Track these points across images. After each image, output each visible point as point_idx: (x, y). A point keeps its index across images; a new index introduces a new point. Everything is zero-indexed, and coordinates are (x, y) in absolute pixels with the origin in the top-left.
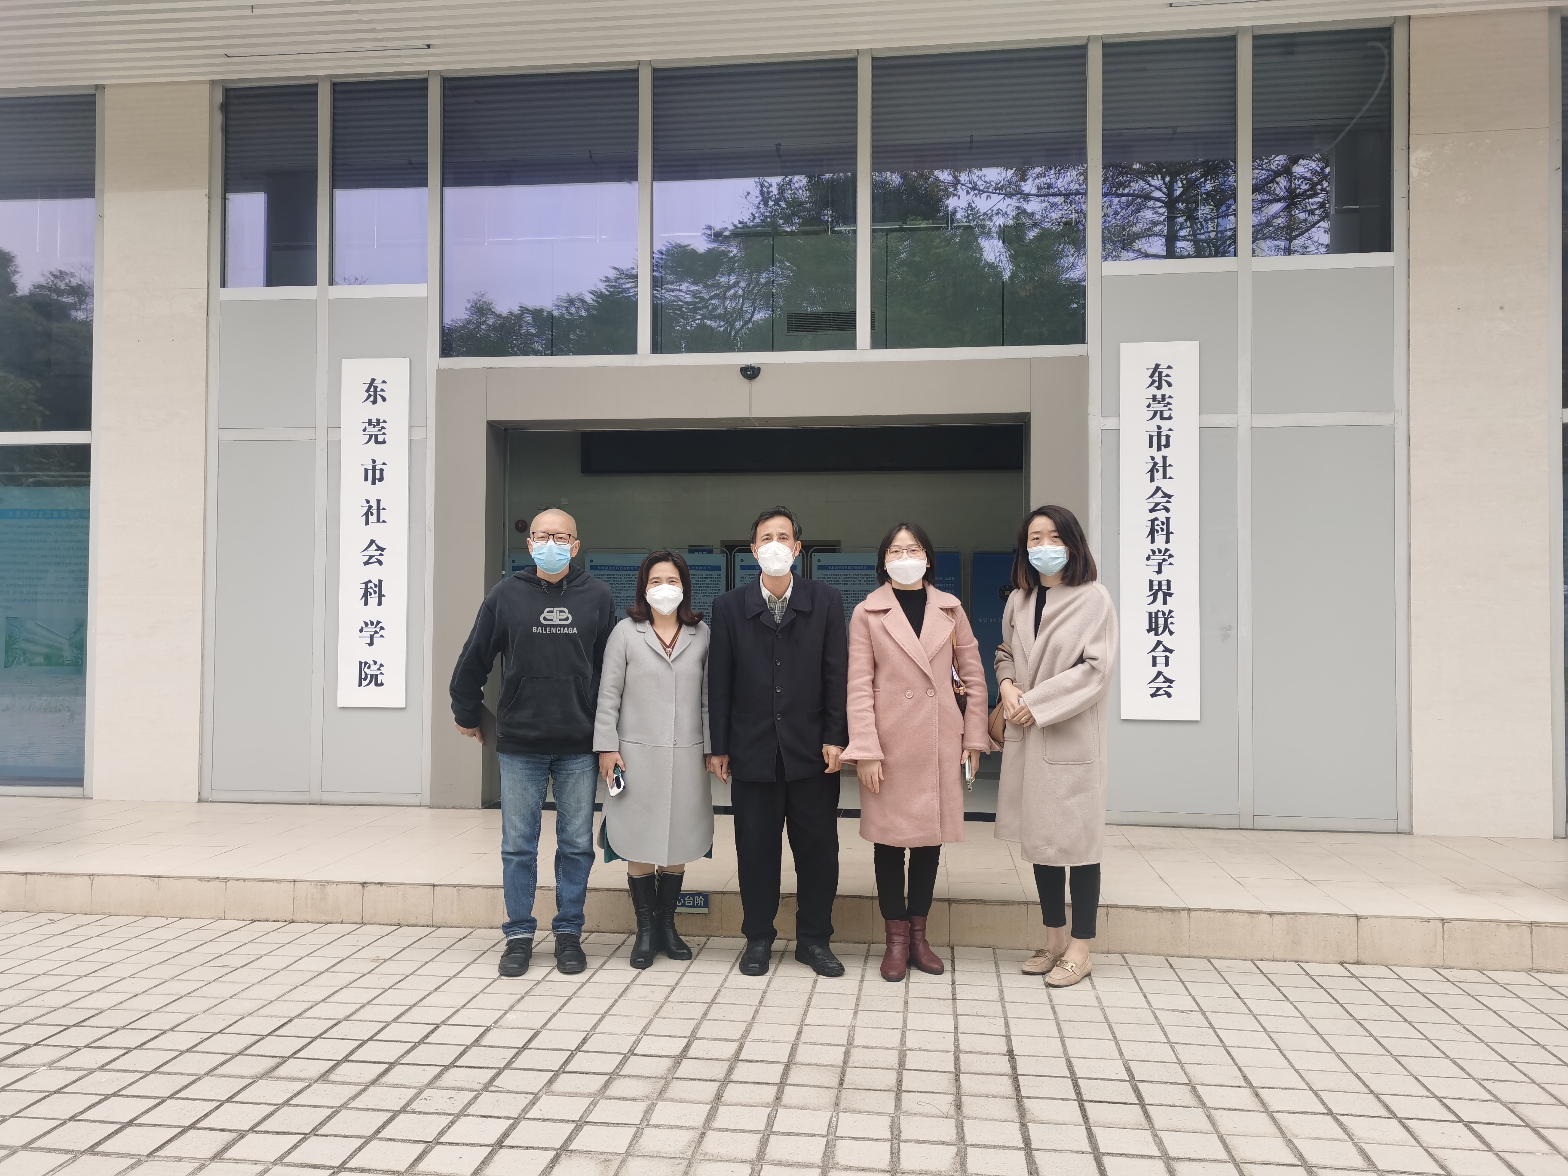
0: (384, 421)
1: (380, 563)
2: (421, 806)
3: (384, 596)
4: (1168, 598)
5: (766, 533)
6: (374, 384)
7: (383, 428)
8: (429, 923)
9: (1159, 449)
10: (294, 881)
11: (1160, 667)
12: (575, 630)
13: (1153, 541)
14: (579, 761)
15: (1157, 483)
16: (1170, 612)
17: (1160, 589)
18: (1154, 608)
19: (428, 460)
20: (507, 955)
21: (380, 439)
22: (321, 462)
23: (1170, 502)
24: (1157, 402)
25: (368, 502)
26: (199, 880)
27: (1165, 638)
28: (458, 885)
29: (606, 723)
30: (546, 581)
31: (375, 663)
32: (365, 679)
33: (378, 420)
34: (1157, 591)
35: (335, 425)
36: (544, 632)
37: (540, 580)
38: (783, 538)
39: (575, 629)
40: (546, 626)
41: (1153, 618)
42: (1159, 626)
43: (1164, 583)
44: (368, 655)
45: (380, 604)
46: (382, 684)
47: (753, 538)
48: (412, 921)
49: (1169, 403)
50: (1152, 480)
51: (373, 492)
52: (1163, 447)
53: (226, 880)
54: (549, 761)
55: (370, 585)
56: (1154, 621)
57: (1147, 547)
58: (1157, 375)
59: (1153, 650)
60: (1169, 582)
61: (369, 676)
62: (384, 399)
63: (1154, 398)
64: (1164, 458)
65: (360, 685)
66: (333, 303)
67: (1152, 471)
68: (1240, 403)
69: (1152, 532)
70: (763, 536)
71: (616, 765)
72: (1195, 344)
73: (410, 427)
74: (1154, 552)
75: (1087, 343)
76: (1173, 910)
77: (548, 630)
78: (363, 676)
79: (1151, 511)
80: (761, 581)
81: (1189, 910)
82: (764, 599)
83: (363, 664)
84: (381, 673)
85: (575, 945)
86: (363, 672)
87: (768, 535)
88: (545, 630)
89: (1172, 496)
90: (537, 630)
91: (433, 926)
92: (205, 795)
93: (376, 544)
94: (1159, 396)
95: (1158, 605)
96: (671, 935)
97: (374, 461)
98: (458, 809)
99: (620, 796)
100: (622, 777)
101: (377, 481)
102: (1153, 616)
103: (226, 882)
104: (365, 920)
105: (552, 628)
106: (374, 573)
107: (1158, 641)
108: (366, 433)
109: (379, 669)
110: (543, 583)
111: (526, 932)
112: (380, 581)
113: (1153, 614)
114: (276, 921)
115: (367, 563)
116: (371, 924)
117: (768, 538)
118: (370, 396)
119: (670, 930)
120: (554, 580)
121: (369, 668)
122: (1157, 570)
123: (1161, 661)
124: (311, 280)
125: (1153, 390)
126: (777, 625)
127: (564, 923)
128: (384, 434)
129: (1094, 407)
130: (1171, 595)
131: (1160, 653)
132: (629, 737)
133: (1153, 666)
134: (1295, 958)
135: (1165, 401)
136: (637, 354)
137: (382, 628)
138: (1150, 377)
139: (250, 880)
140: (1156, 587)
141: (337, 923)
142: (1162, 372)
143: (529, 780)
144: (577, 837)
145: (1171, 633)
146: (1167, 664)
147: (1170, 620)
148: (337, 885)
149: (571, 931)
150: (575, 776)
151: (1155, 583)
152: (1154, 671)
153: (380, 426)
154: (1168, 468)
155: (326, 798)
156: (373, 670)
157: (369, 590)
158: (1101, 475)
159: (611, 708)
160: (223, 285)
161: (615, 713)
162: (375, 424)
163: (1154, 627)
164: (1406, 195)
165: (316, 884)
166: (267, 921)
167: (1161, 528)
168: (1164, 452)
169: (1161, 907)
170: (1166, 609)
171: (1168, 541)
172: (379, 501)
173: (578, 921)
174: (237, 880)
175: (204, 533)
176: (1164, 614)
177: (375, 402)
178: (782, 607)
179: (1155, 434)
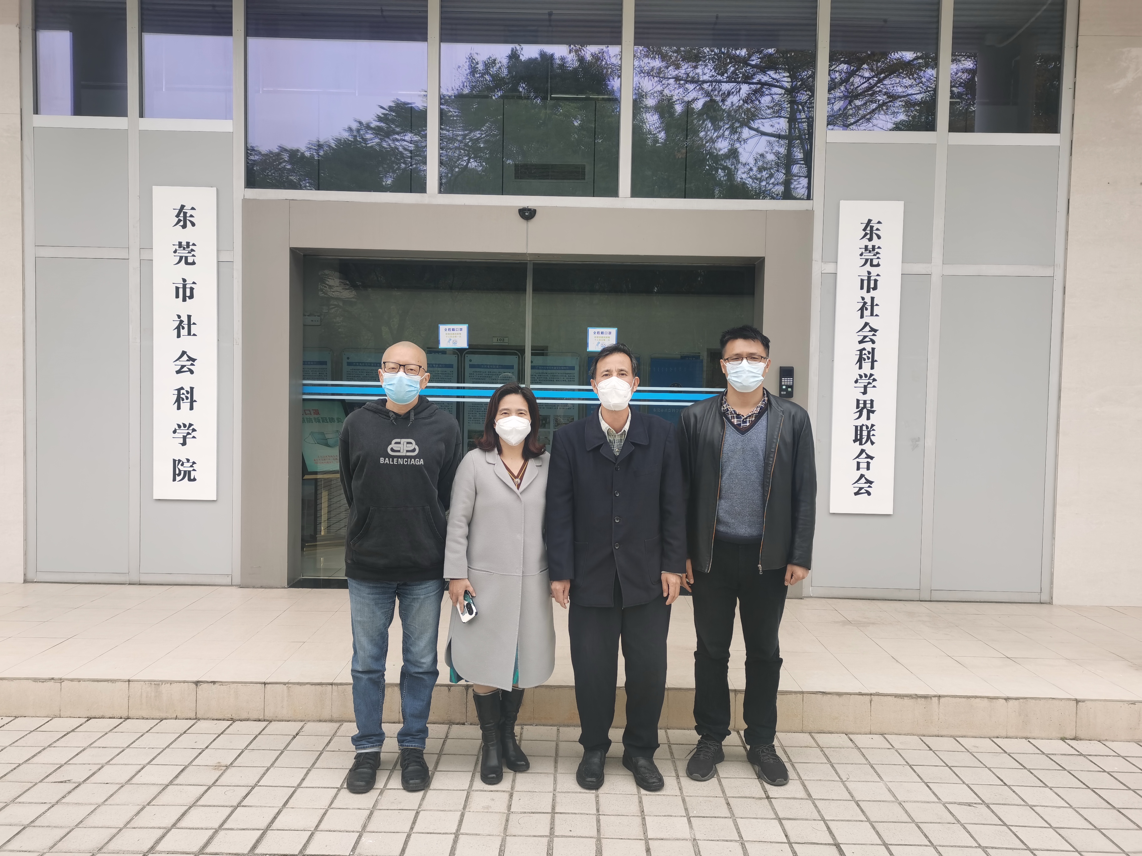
0: (194, 245)
1: (192, 372)
2: (232, 585)
3: (195, 401)
4: (871, 414)
5: (606, 369)
6: (184, 211)
7: (192, 250)
8: (260, 718)
9: (868, 291)
10: (129, 681)
11: (863, 471)
12: (422, 462)
13: (860, 367)
14: (423, 586)
15: (866, 319)
16: (873, 425)
17: (865, 407)
18: (859, 423)
19: (235, 281)
20: (355, 770)
21: (190, 260)
22: (134, 279)
23: (876, 335)
24: (868, 252)
25: (179, 317)
26: (34, 681)
27: (867, 447)
28: (288, 683)
29: (456, 552)
30: (394, 412)
31: (188, 460)
32: (179, 475)
33: (188, 243)
34: (863, 408)
35: (147, 245)
36: (391, 463)
37: (388, 411)
38: (623, 374)
39: (422, 460)
40: (393, 457)
41: (858, 430)
42: (863, 437)
43: (868, 402)
44: (182, 453)
45: (191, 408)
46: (194, 480)
47: (593, 374)
48: (244, 716)
49: (878, 253)
50: (862, 317)
51: (185, 308)
52: (871, 289)
53: (61, 680)
54: (395, 586)
55: (182, 391)
56: (859, 433)
57: (856, 371)
58: (869, 228)
59: (858, 457)
60: (872, 401)
61: (182, 473)
62: (193, 224)
63: (866, 248)
64: (873, 299)
65: (174, 480)
66: (143, 133)
67: (862, 309)
68: (934, 255)
69: (860, 360)
70: (603, 372)
71: (466, 592)
72: (901, 204)
73: (218, 251)
74: (861, 376)
75: (812, 200)
76: (925, 697)
77: (395, 461)
78: (177, 472)
79: (861, 342)
80: (600, 414)
81: (939, 697)
82: (603, 432)
83: (177, 462)
84: (194, 470)
85: (418, 760)
86: (177, 468)
87: (607, 371)
88: (393, 461)
89: (878, 330)
90: (384, 461)
91: (264, 720)
92: (30, 577)
93: (187, 354)
94: (870, 247)
95: (863, 420)
96: (511, 745)
97: (184, 280)
98: (266, 588)
99: (470, 622)
100: (474, 604)
101: (187, 298)
102: (859, 429)
103: (61, 683)
104: (198, 716)
105: (399, 459)
106: (185, 381)
107: (862, 449)
108: (177, 254)
109: (191, 466)
110: (391, 414)
111: (373, 747)
112: (192, 389)
113: (859, 427)
114: (112, 718)
115: (178, 372)
116: (204, 719)
117: (608, 374)
118: (179, 221)
119: (511, 740)
120: (402, 412)
121: (182, 465)
122: (863, 391)
123: (863, 465)
124: (121, 111)
125: (865, 242)
126: (616, 458)
127: (408, 738)
128: (193, 256)
129: (817, 255)
130: (873, 412)
131: (863, 459)
132: (477, 565)
133: (857, 470)
134: (1025, 735)
135: (874, 251)
136: (426, 193)
137: (194, 430)
138: (863, 230)
139: (84, 680)
140: (861, 405)
141: (171, 719)
142: (873, 226)
143: (376, 604)
144: (421, 658)
145: (872, 443)
146: (868, 468)
147: (872, 433)
148: (171, 684)
149: (415, 746)
150: (420, 601)
151: (861, 402)
152: (858, 474)
153: (190, 249)
154: (875, 307)
155: (144, 579)
156: (187, 467)
157: (182, 396)
158: (820, 311)
159: (461, 537)
160: (36, 111)
161: (464, 541)
162: (185, 246)
163: (859, 438)
164: (1072, 86)
165: (151, 684)
166: (103, 717)
167: (867, 357)
168: (873, 293)
169: (916, 695)
170: (869, 423)
171: (872, 368)
172: (189, 317)
173: (422, 735)
174: (72, 680)
175: (24, 341)
176: (867, 427)
177: (184, 226)
178: (621, 440)
179: (866, 278)
